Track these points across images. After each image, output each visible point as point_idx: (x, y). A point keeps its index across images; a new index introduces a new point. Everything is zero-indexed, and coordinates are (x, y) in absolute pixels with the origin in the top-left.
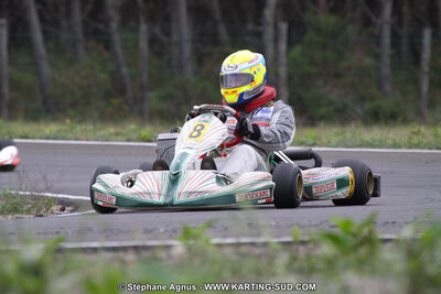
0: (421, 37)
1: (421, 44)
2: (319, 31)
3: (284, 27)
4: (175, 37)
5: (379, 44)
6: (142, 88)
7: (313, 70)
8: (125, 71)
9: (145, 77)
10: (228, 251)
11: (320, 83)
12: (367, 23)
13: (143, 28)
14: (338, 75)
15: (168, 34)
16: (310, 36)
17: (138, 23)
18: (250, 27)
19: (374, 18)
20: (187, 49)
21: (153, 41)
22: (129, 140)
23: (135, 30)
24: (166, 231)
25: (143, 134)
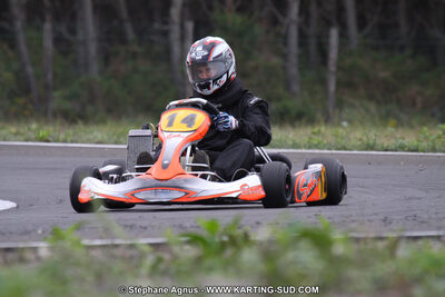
0: (328, 36)
4: (80, 36)
6: (47, 87)
9: (50, 76)
10: (96, 253)
13: (48, 26)
15: (73, 31)
17: (43, 20)
20: (93, 48)
21: (58, 40)
22: (26, 141)
23: (39, 29)
24: (44, 232)
25: (42, 133)
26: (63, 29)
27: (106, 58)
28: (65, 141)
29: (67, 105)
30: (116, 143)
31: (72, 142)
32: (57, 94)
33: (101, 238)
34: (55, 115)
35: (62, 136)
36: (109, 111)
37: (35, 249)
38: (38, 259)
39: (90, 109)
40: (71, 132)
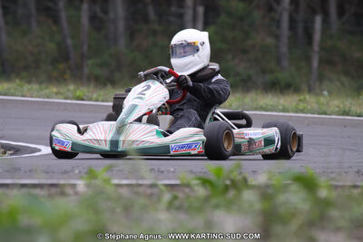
0: (313, 22)
1: (313, 28)
2: (230, 14)
3: (201, 10)
4: (112, 15)
5: (278, 27)
6: (82, 56)
7: (224, 46)
8: (69, 42)
9: (85, 47)
11: (229, 57)
12: (270, 9)
13: (85, 6)
14: (244, 52)
15: (105, 12)
16: (223, 18)
18: (174, 9)
19: (275, 6)
20: (121, 25)
21: (93, 18)
22: (66, 98)
23: (78, 9)
24: (80, 172)
25: (78, 93)
26: (97, 9)
27: (132, 34)
28: (97, 101)
31: (102, 101)
32: (90, 62)
33: (127, 178)
34: (89, 79)
37: (74, 186)
38: (76, 193)
40: (102, 93)
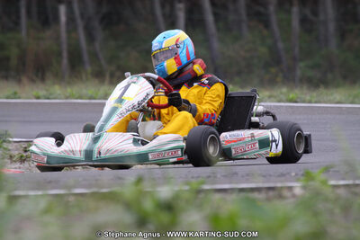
10: (342, 192)
17: (291, 4)
29: (310, 73)
30: (352, 103)
35: (308, 98)
36: (345, 77)
39: (330, 76)
